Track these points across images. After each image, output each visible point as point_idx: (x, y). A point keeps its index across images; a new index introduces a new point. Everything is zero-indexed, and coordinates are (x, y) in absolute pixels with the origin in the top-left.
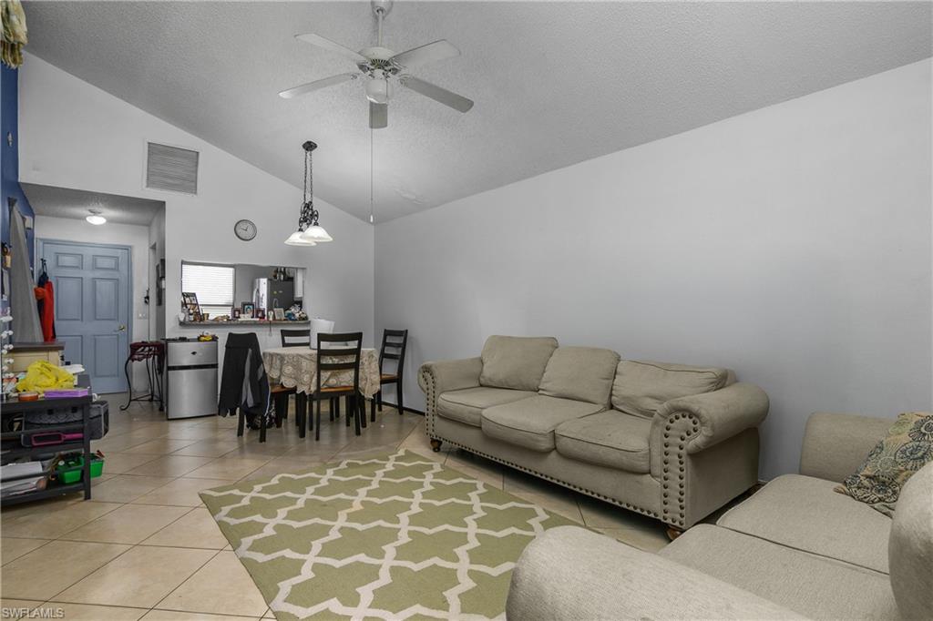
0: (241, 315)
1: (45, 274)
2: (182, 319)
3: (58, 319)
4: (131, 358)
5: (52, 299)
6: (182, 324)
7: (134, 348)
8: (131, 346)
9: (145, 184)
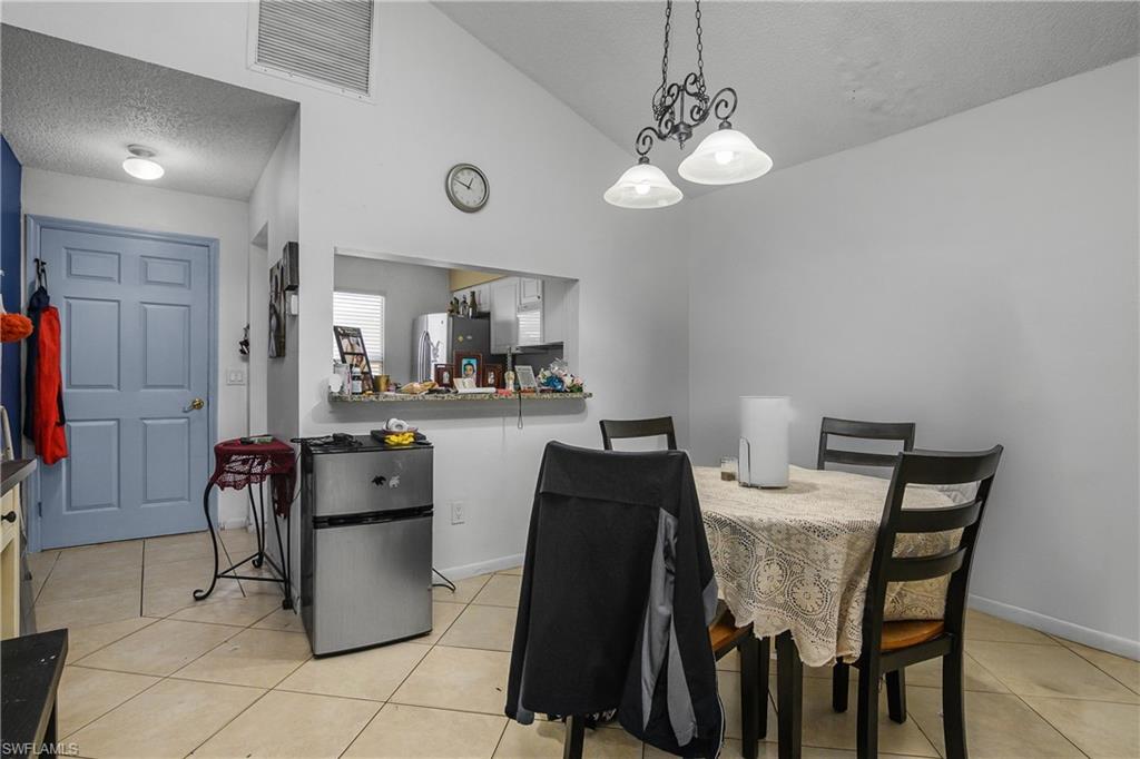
0: (457, 381)
1: (43, 290)
2: (336, 389)
3: (70, 385)
4: (217, 479)
5: (57, 343)
6: (337, 402)
7: (224, 454)
8: (217, 449)
9: (253, 56)
